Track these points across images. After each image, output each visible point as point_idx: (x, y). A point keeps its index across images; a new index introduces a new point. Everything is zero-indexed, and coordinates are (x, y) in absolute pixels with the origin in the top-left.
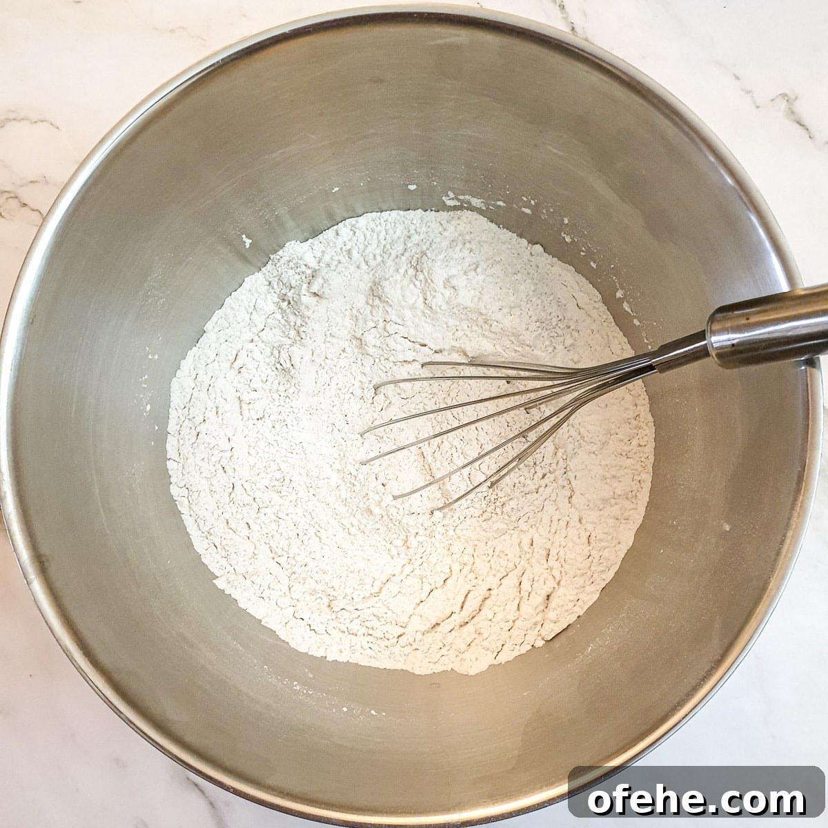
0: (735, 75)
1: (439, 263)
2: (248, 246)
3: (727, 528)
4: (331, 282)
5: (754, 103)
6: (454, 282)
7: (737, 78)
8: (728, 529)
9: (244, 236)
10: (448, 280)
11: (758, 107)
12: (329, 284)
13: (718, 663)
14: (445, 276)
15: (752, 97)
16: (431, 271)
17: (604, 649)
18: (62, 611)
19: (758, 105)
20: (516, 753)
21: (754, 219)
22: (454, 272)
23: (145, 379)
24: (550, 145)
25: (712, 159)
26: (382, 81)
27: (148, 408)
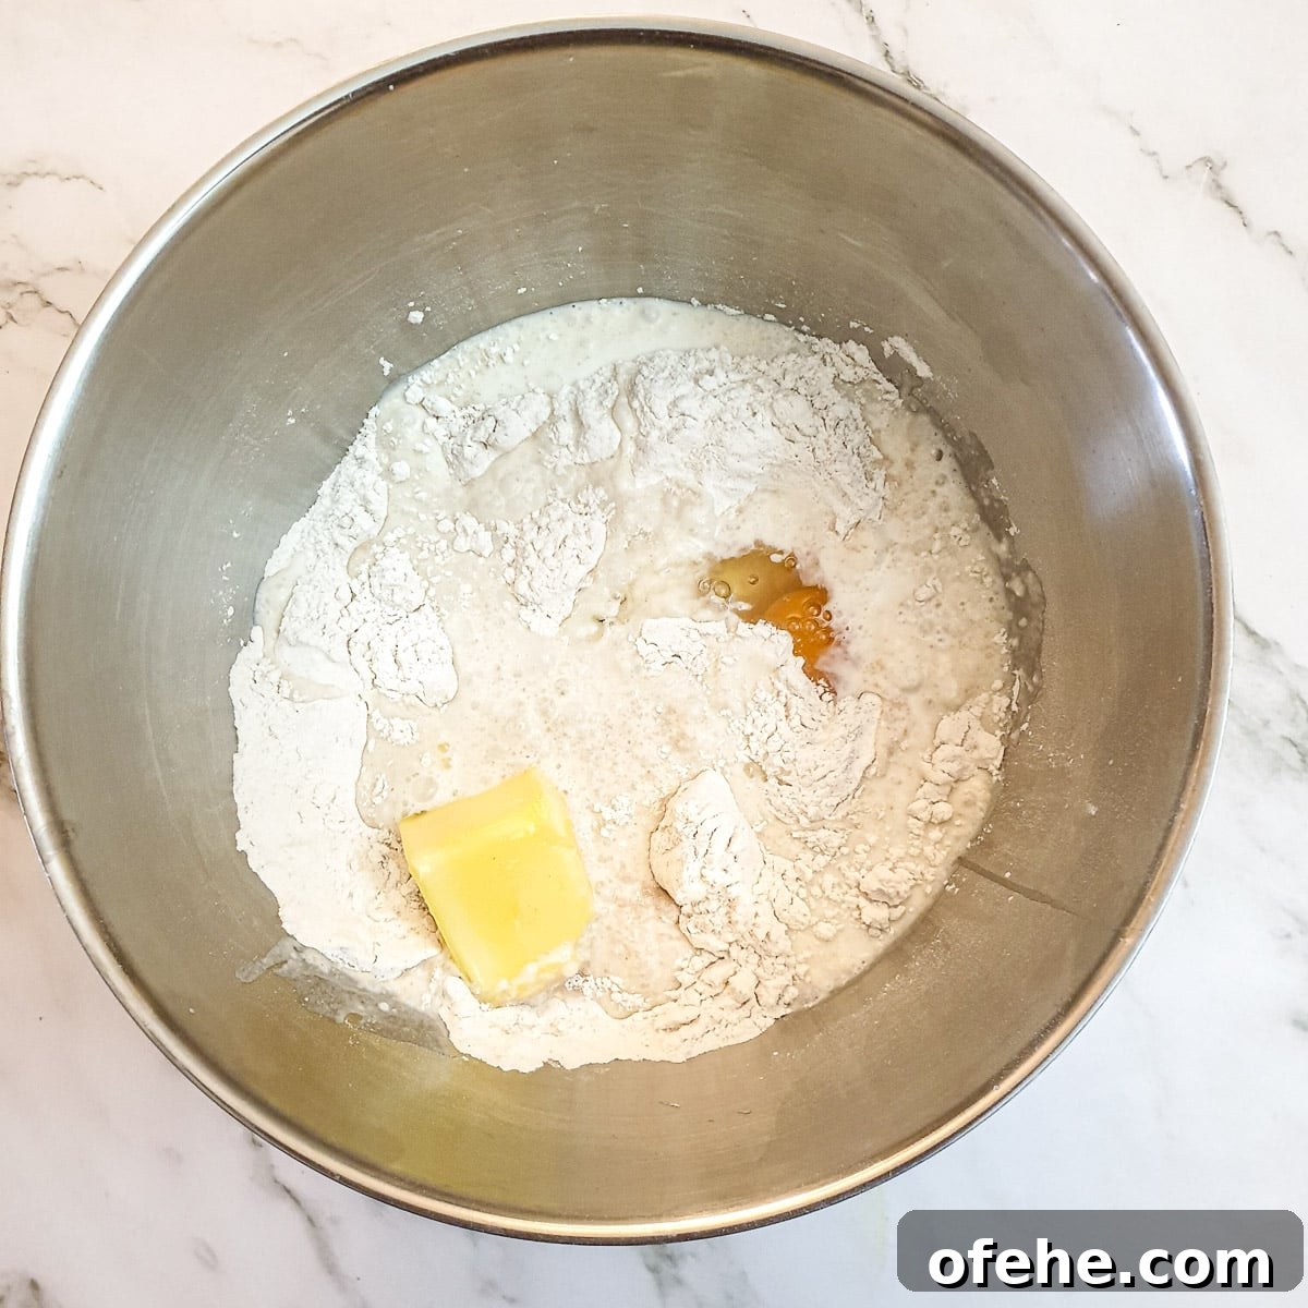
0: (1131, 128)
1: (661, 382)
2: (386, 373)
3: (1093, 810)
4: (507, 424)
5: (1161, 171)
6: (684, 405)
7: (1136, 132)
8: (1093, 813)
9: (382, 359)
10: (674, 404)
11: (1166, 177)
12: (505, 427)
13: (1069, 1007)
14: (670, 398)
15: (1158, 162)
16: (648, 396)
17: (906, 991)
18: (93, 905)
19: (1165, 173)
20: (767, 1139)
21: (1130, 333)
22: (682, 390)
23: (227, 569)
24: (841, 231)
25: (1067, 244)
26: (591, 130)
27: (231, 611)
